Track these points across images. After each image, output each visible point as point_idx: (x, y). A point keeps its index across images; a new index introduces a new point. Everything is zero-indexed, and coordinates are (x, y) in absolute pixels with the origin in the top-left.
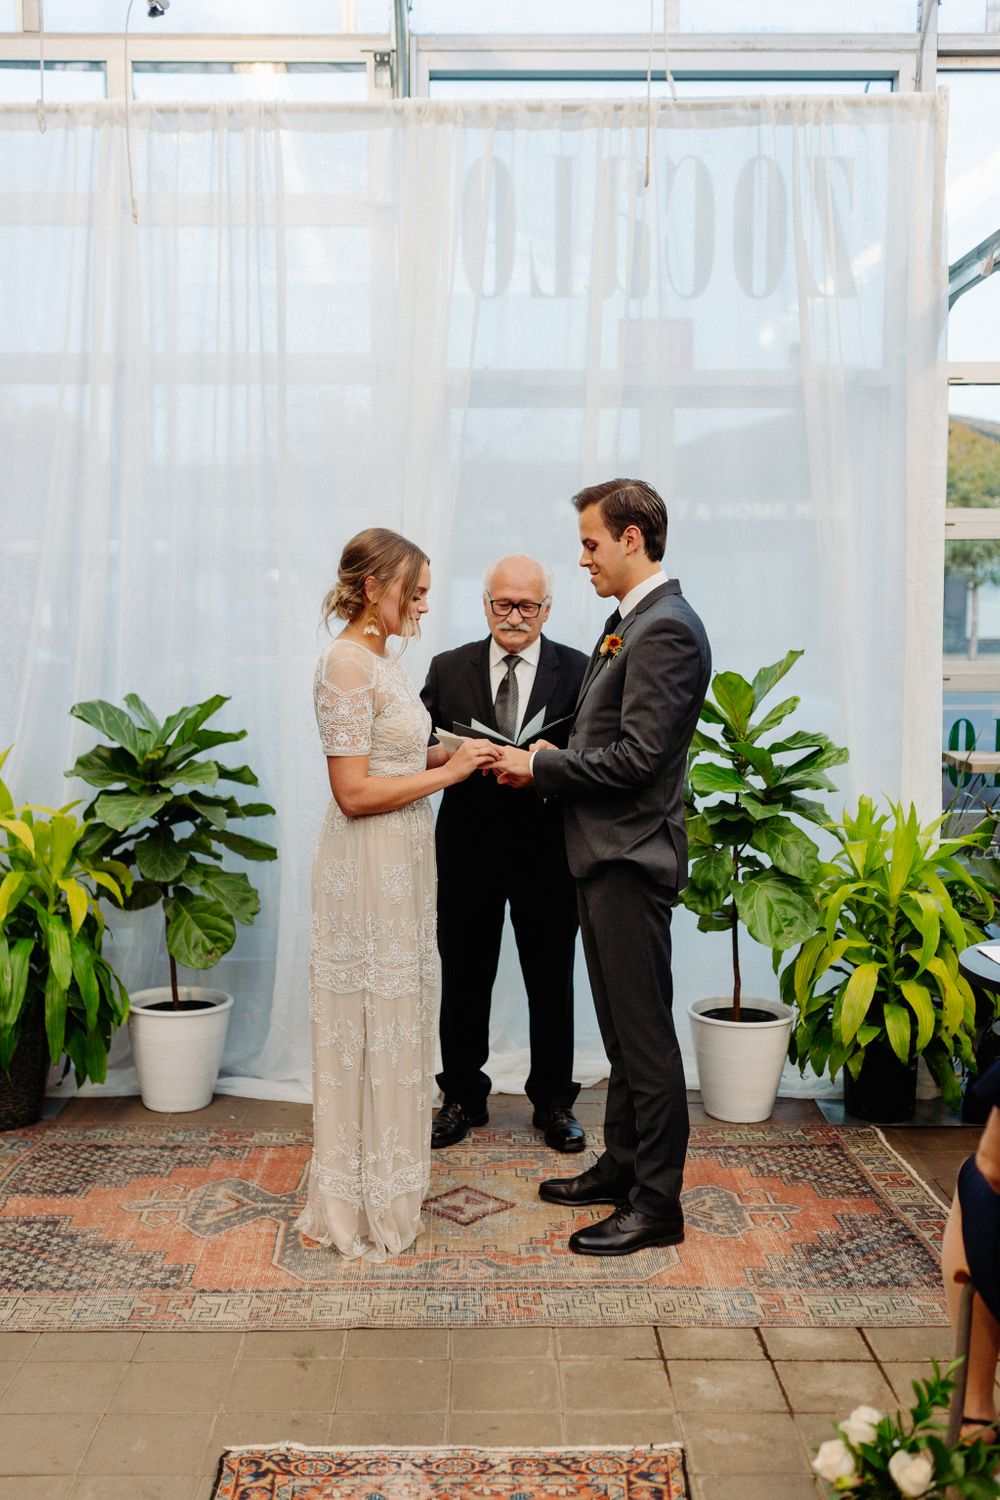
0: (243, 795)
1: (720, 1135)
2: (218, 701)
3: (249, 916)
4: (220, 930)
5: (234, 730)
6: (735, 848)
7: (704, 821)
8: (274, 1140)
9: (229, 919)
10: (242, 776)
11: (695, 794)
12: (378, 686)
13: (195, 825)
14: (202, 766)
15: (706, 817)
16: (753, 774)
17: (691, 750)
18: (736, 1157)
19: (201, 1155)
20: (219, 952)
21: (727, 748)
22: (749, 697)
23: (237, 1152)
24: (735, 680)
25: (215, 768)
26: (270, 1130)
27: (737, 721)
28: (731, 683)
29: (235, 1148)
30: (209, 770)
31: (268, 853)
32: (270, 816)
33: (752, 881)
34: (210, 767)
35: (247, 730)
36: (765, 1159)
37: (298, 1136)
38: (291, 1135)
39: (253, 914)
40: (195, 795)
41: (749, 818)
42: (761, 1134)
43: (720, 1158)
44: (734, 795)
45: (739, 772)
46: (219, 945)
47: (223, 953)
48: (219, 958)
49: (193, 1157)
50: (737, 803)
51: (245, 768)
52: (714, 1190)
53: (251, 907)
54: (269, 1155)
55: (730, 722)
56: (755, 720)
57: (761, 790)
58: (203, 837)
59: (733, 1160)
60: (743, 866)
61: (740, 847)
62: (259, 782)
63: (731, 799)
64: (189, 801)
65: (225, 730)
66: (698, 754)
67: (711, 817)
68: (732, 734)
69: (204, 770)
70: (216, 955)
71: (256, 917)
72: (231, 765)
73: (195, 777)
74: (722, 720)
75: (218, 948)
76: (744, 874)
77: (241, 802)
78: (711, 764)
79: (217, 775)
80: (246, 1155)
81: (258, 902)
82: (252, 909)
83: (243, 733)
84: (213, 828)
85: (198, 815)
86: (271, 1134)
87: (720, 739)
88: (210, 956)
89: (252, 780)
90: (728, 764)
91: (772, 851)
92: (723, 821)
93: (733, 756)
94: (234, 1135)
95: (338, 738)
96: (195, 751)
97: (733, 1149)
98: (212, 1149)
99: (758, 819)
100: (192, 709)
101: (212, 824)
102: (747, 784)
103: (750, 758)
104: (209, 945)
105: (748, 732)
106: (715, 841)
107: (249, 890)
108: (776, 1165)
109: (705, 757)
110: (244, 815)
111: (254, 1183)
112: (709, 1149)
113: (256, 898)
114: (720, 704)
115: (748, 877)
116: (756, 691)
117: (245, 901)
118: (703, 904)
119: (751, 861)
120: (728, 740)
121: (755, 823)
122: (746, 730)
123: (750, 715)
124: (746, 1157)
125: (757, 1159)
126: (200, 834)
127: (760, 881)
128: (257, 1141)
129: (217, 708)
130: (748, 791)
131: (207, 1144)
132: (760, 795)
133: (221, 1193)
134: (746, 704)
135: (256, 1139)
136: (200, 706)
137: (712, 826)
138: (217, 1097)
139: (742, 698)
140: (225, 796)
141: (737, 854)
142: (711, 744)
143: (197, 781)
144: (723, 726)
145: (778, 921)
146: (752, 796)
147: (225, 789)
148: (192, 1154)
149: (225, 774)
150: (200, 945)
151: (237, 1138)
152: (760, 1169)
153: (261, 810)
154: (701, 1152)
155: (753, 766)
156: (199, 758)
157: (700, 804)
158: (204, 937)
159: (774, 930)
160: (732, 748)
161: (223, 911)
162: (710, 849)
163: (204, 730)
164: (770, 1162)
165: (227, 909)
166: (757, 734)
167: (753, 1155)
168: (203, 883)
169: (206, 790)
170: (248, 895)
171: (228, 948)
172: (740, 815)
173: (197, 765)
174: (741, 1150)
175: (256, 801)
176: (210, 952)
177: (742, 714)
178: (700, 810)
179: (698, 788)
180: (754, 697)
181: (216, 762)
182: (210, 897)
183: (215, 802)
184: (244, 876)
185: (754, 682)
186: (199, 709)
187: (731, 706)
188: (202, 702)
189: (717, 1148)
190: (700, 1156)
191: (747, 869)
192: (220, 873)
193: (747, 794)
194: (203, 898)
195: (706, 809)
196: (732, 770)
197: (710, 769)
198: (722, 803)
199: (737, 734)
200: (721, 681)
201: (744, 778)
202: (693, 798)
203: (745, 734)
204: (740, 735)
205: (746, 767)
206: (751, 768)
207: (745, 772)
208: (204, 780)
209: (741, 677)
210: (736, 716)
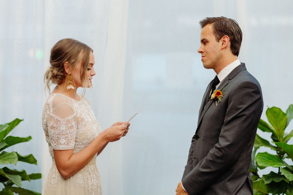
0: (29, 169)
2: (17, 122)
5: (25, 136)
7: (263, 182)
10: (29, 159)
11: (258, 168)
12: (77, 114)
13: (5, 185)
14: (10, 154)
15: (264, 179)
16: (287, 157)
17: (255, 145)
21: (274, 144)
22: (284, 119)
24: (278, 111)
25: (16, 156)
27: (279, 131)
28: (276, 112)
30: (13, 157)
34: (13, 155)
40: (5, 169)
41: (286, 180)
44: (278, 169)
45: (280, 157)
50: (279, 173)
51: (31, 156)
55: (275, 132)
56: (287, 131)
57: (291, 166)
58: (10, 191)
62: (38, 162)
63: (276, 171)
64: (3, 172)
65: (20, 136)
66: (259, 147)
67: (267, 180)
68: (276, 137)
69: (10, 156)
72: (23, 154)
73: (6, 160)
74: (270, 130)
77: (28, 173)
78: (266, 153)
79: (17, 159)
83: (30, 138)
84: (14, 186)
85: (6, 179)
87: (270, 140)
89: (34, 162)
90: (274, 153)
92: (273, 182)
93: (277, 148)
95: (61, 141)
96: (6, 147)
99: (290, 180)
100: (5, 126)
101: (13, 184)
102: (284, 163)
103: (286, 150)
105: (284, 137)
106: (269, 192)
109: (263, 149)
110: (30, 179)
114: (270, 122)
116: (288, 116)
120: (275, 141)
121: (288, 182)
122: (283, 135)
123: (285, 128)
126: (8, 190)
129: (16, 125)
130: (285, 166)
132: (291, 168)
134: (283, 123)
136: (8, 124)
137: (267, 184)
139: (281, 120)
140: (20, 170)
142: (266, 143)
143: (7, 162)
144: (271, 134)
146: (287, 169)
147: (20, 166)
149: (21, 159)
155: (287, 154)
156: (8, 150)
157: (261, 173)
160: (276, 145)
163: (10, 137)
166: (289, 138)
169: (11, 167)
172: (281, 179)
173: (7, 154)
175: (35, 172)
177: (281, 128)
178: (261, 176)
179: (260, 164)
180: (287, 119)
181: (16, 153)
183: (15, 173)
185: (287, 111)
186: (8, 126)
187: (275, 124)
188: (9, 122)
193: (284, 168)
195: (264, 176)
196: (277, 156)
197: (265, 155)
198: (272, 173)
199: (279, 138)
200: (270, 110)
201: (282, 160)
202: (257, 170)
203: (282, 138)
204: (280, 138)
205: (283, 154)
206: (286, 155)
207: (283, 157)
208: (11, 162)
209: (280, 109)
210: (278, 129)
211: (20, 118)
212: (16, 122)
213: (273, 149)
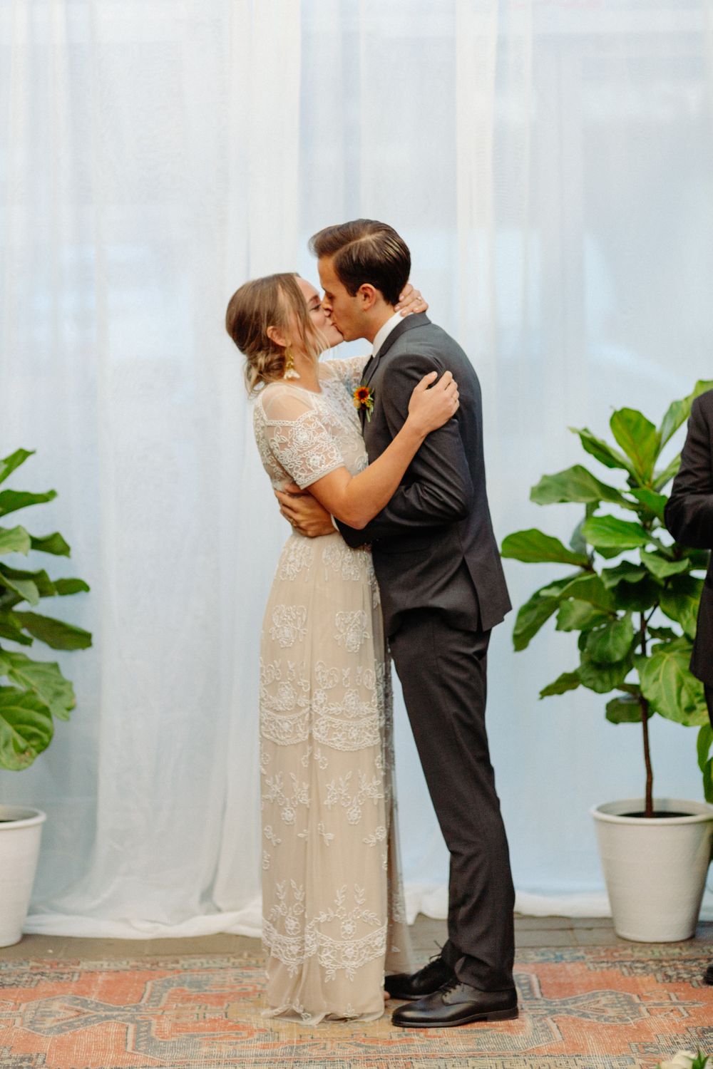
0: (56, 568)
1: (629, 952)
2: (21, 456)
3: (65, 712)
4: (35, 724)
5: (42, 489)
6: (642, 616)
7: (601, 584)
8: (105, 967)
9: (45, 711)
10: (50, 544)
11: (596, 555)
14: (10, 532)
15: (605, 579)
18: (644, 968)
19: (24, 979)
20: (34, 751)
21: (631, 498)
22: (652, 437)
23: (65, 976)
24: (635, 418)
25: (24, 537)
26: (100, 959)
27: (641, 464)
28: (629, 421)
29: (62, 974)
30: (19, 537)
31: (82, 639)
32: (83, 594)
33: (661, 653)
34: (20, 533)
35: (57, 489)
36: (676, 969)
37: (133, 963)
38: (125, 963)
39: (69, 709)
40: (2, 567)
41: (652, 577)
42: (677, 950)
43: (624, 970)
44: (639, 554)
45: (645, 525)
46: (34, 743)
47: (39, 752)
48: (34, 758)
49: (16, 980)
50: (642, 563)
51: (56, 536)
52: (612, 993)
53: (65, 701)
54: (101, 978)
55: (632, 467)
56: (662, 465)
57: (669, 547)
58: (11, 616)
59: (639, 971)
60: (653, 637)
61: (647, 614)
62: (72, 553)
63: (634, 557)
65: (31, 490)
67: (609, 579)
68: (635, 481)
69: (12, 536)
70: (31, 754)
71: (71, 714)
72: (40, 533)
73: (4, 544)
74: (623, 466)
75: (33, 747)
76: (654, 649)
77: (53, 577)
78: (610, 517)
79: (28, 542)
80: (76, 978)
81: (73, 696)
82: (67, 704)
83: (53, 494)
84: (20, 607)
85: (8, 590)
86: (101, 962)
87: (624, 488)
88: (23, 756)
89: (64, 550)
90: (632, 517)
91: (682, 616)
92: (623, 584)
93: (636, 507)
94: (58, 964)
97: (643, 962)
98: (36, 975)
99: (659, 577)
101: (21, 599)
102: (654, 539)
103: (656, 508)
104: (22, 743)
106: (617, 609)
107: (63, 683)
108: (688, 974)
110: (56, 593)
111: (93, 998)
112: (614, 962)
113: (71, 690)
114: (620, 444)
115: (658, 647)
117: (58, 694)
118: (602, 681)
119: (663, 632)
120: (633, 488)
122: (651, 475)
123: (654, 458)
124: (654, 967)
125: (668, 969)
126: (7, 615)
127: (668, 652)
128: (86, 968)
129: (19, 464)
130: (654, 549)
131: (29, 971)
132: (670, 553)
133: (56, 1006)
134: (649, 445)
135: (85, 965)
137: (613, 589)
138: (26, 937)
139: (645, 439)
140: (33, 569)
141: (644, 623)
142: (611, 494)
143: (6, 549)
144: (625, 475)
145: (690, 696)
146: (659, 553)
148: (14, 979)
149: (37, 544)
150: (11, 744)
151: (61, 965)
152: (670, 977)
153: (73, 587)
154: (604, 965)
158: (16, 735)
159: (684, 705)
160: (637, 498)
161: (37, 702)
162: (611, 617)
163: (8, 491)
164: (682, 971)
165: (43, 700)
166: (664, 480)
167: (663, 966)
168: (11, 673)
169: (14, 561)
170: (60, 688)
171: (43, 747)
172: (642, 574)
173: (4, 531)
174: (651, 963)
175: (67, 574)
176: (23, 752)
177: (645, 458)
178: (600, 572)
180: (658, 437)
182: (21, 688)
183: (24, 576)
184: (55, 666)
187: (632, 446)
188: (6, 455)
189: (622, 962)
190: (602, 968)
191: (657, 641)
192: (28, 662)
193: (654, 553)
194: (12, 689)
195: (605, 571)
196: (635, 524)
197: (609, 523)
198: (626, 566)
199: (640, 481)
200: (619, 418)
201: (649, 533)
202: (592, 559)
203: (649, 480)
204: (644, 483)
205: (652, 519)
206: (656, 521)
207: (651, 525)
208: (15, 548)
209: (639, 414)
210: (638, 458)
211: (28, 448)
212: (19, 458)
213: (627, 508)
